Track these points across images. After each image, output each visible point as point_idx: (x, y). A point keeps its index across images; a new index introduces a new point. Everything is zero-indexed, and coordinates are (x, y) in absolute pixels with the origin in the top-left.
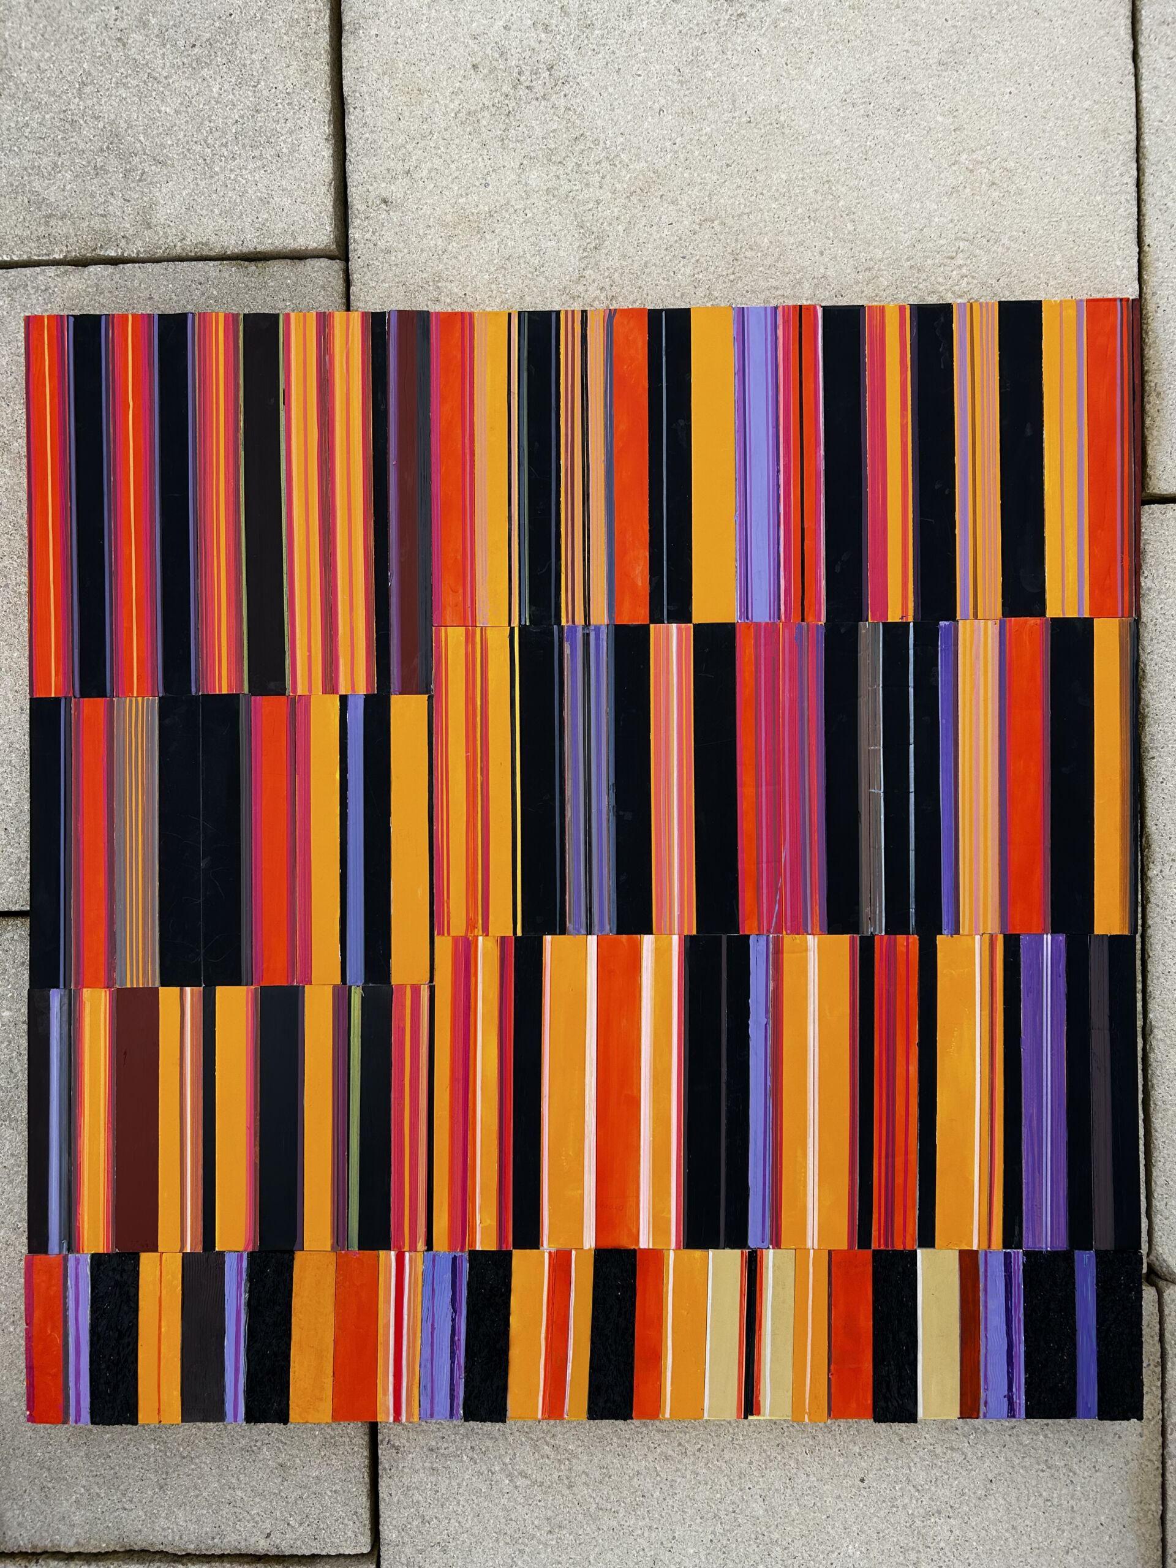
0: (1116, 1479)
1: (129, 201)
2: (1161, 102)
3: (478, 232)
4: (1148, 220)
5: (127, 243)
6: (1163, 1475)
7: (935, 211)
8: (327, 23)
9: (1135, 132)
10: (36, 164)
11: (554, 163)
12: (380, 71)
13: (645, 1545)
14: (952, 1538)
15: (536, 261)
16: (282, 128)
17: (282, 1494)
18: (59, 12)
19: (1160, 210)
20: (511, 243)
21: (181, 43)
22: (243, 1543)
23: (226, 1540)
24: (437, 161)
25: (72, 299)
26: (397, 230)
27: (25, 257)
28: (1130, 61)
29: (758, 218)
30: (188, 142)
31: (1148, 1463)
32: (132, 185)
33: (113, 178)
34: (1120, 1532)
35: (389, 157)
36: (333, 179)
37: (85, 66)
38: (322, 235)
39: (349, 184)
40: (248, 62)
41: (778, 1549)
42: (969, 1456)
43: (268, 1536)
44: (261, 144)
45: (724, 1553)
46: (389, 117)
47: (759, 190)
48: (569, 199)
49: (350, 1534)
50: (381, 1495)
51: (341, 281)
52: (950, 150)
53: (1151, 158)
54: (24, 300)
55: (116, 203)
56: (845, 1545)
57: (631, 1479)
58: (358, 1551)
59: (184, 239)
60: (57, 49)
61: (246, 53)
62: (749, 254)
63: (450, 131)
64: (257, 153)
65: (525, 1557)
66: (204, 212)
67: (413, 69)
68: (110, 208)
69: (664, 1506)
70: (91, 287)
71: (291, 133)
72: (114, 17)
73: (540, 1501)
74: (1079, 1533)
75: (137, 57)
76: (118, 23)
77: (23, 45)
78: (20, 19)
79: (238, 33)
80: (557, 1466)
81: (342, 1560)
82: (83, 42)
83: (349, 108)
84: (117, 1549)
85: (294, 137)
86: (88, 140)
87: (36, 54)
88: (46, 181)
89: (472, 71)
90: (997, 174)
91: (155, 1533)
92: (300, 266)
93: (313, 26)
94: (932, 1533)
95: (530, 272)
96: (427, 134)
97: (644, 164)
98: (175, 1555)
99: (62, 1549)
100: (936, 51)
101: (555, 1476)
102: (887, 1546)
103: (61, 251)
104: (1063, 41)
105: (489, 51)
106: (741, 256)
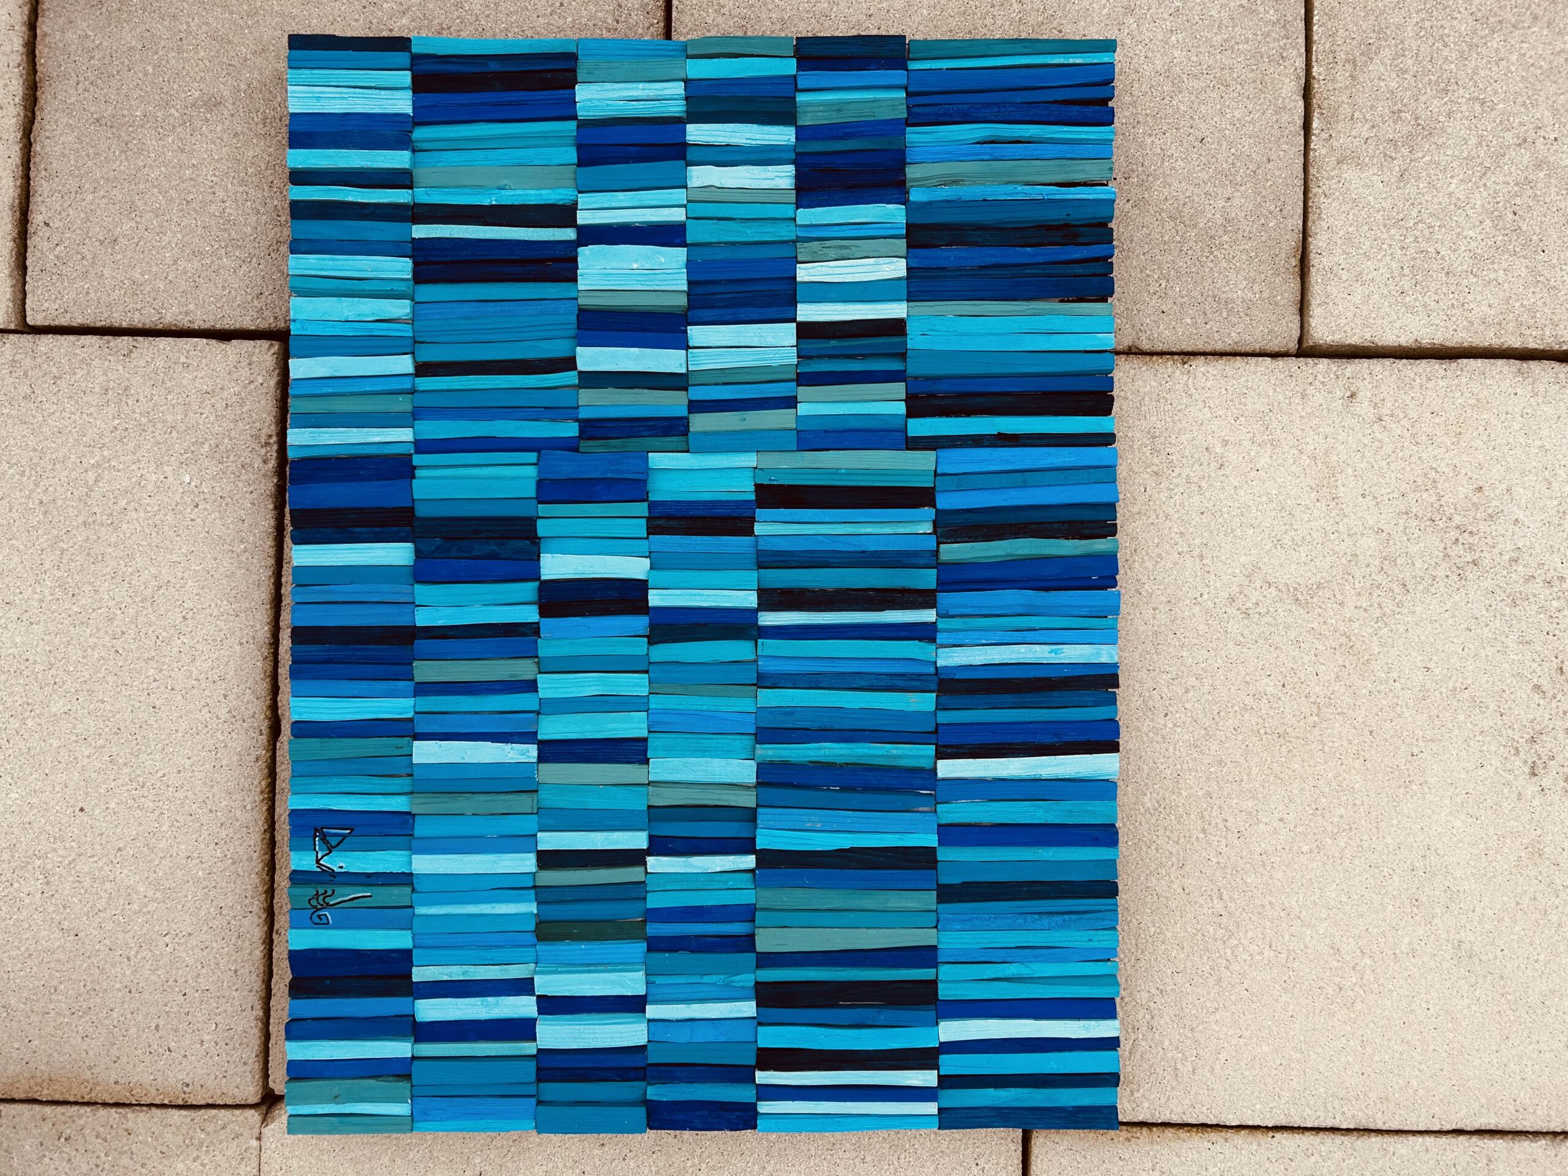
0: (74, 1056)
1: (1365, 143)
2: (1413, 1155)
3: (1318, 486)
4: (1298, 1137)
5: (1324, 140)
6: (76, 1103)
7: (1317, 932)
8: (1530, 346)
9: (1384, 1128)
10: (1407, 53)
11: (1382, 562)
13: (25, 596)
14: (22, 894)
15: (1287, 540)
16: (1430, 297)
17: (87, 240)
18: (1555, 82)
19: (1307, 1149)
20: (1306, 517)
21: (1518, 201)
22: (40, 199)
23: (43, 182)
24: (1388, 449)
25: (1272, 83)
26: (1324, 406)
27: (1315, 38)
28: (1454, 1127)
29: (1318, 760)
30: (1421, 204)
31: (88, 1089)
32: (1381, 147)
33: (1389, 129)
34: (22, 1059)
35: (1396, 401)
36: (1377, 346)
37: (1501, 106)
38: (1322, 332)
39: (1371, 360)
41: (17, 725)
42: (101, 915)
43: (47, 224)
44: (1415, 276)
45: (15, 672)
46: (1434, 402)
47: (1345, 762)
48: (1346, 576)
49: (46, 305)
50: (83, 337)
51: (1277, 349)
52: (1375, 948)
53: (1359, 1142)
54: (1274, 35)
55: (1365, 131)
56: (19, 790)
57: (90, 583)
58: (29, 312)
59: (1326, 196)
60: (1518, 79)
61: (1505, 265)
62: (1284, 749)
63: (1419, 462)
64: (1406, 271)
65: (17, 477)
66: (1351, 217)
67: (1481, 428)
68: (1360, 124)
69: (63, 615)
70: (1283, 102)
71: (1425, 306)
72: (1547, 136)
73: (72, 493)
74: (22, 1018)
75: (1507, 157)
76: (1542, 139)
77: (1524, 45)
78: (1550, 44)
79: (1525, 258)
80: (106, 512)
81: (20, 296)
82: (1524, 104)
83: (1446, 364)
84: (38, 74)
85: (1420, 308)
86: (1427, 105)
87: (1514, 58)
88: (1389, 62)
89: (1476, 486)
90: (1351, 993)
91: (53, 113)
92: (1294, 309)
93: (1528, 332)
94: (28, 875)
95: (1276, 535)
96: (1416, 439)
97: (1377, 650)
98: (30, 131)
99: (40, 19)
100: (1472, 939)
101: (96, 509)
102: (16, 831)
103: (1320, 74)
104: (1477, 1062)
105: (1494, 503)
106: (1282, 741)
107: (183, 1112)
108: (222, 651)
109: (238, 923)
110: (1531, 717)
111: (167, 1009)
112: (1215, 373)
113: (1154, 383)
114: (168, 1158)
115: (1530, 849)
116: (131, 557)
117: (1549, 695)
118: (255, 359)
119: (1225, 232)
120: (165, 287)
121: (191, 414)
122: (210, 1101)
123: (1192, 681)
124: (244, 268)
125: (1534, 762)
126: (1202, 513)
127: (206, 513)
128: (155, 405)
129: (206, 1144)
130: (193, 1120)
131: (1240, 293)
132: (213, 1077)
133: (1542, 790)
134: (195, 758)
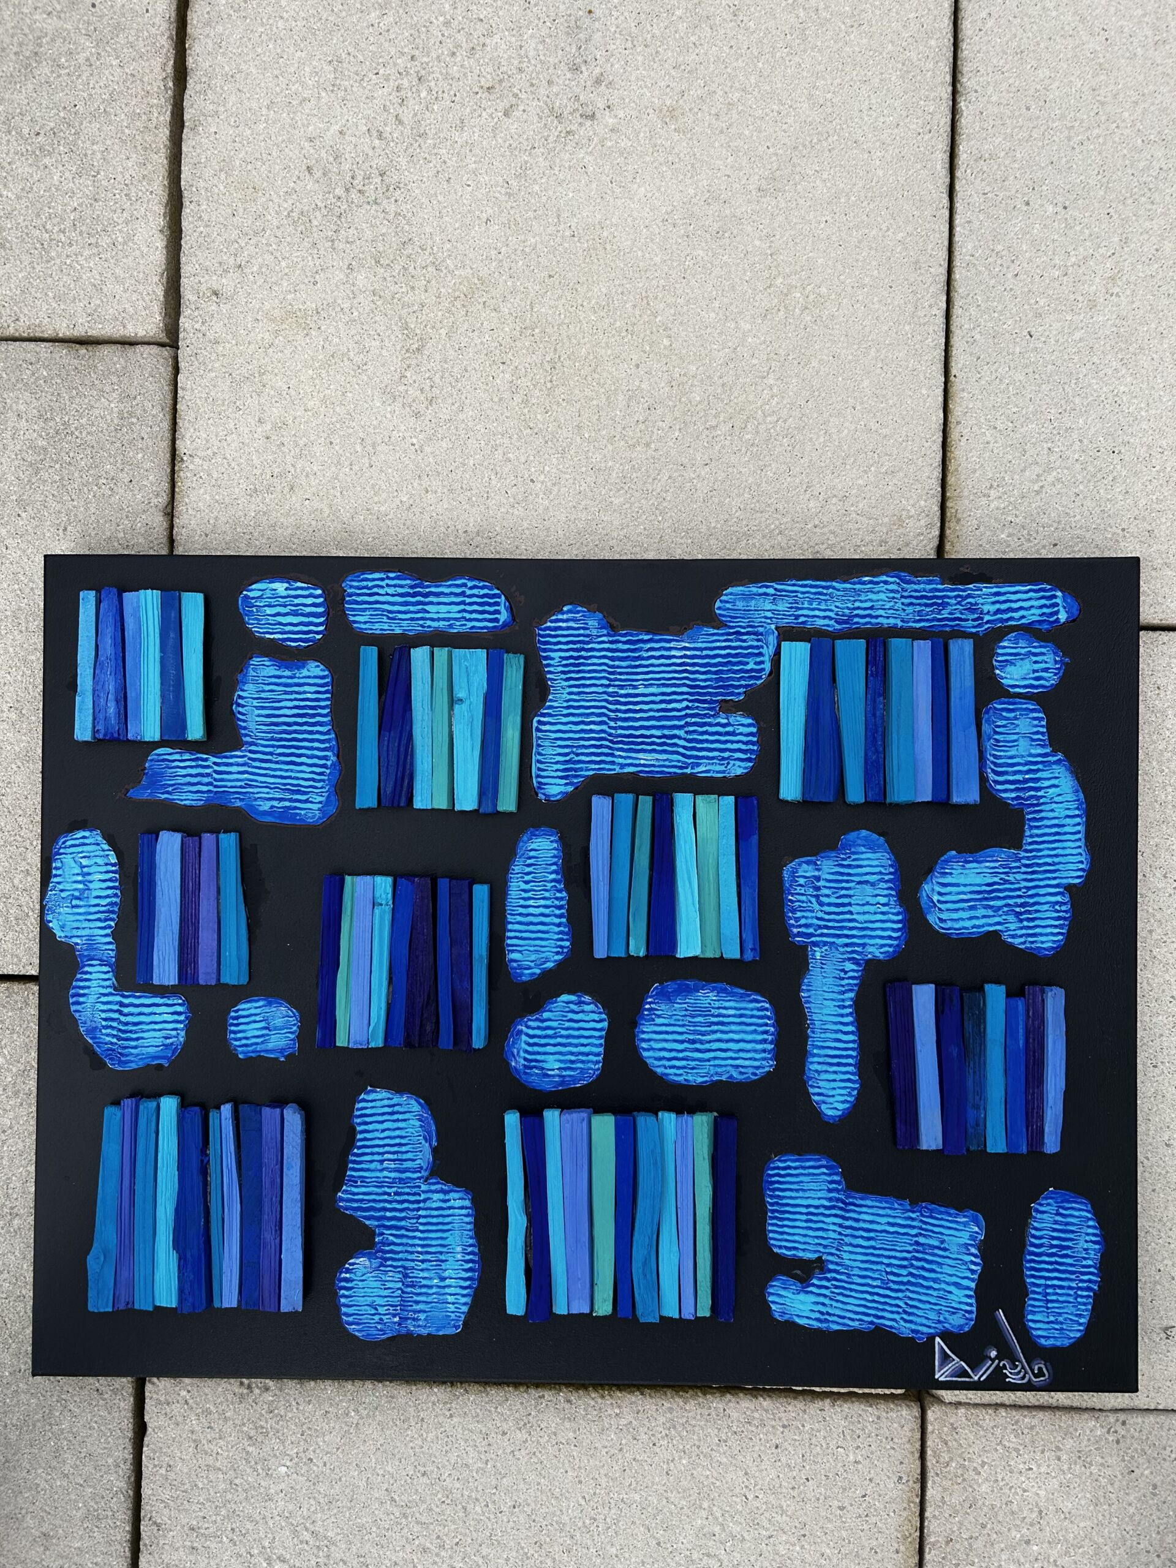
2: (973, 237)
3: (305, 328)
4: (954, 352)
7: (749, 331)
8: (168, 119)
9: (946, 265)
11: (381, 265)
12: (217, 167)
15: (358, 360)
16: (118, 218)
19: (967, 342)
20: (336, 340)
21: (26, 131)
24: (268, 257)
26: (226, 321)
28: (946, 195)
29: (577, 329)
30: (27, 227)
35: (221, 251)
36: (167, 269)
38: (151, 324)
39: (182, 275)
40: (89, 152)
44: (98, 232)
46: (223, 213)
47: (580, 302)
48: (395, 301)
51: (170, 368)
52: (766, 274)
53: (960, 291)
59: (17, 320)
61: (88, 144)
63: (282, 229)
64: (93, 240)
66: (39, 295)
67: (249, 167)
71: (127, 223)
79: (82, 124)
83: (186, 202)
85: (129, 227)
89: (306, 173)
90: (812, 297)
92: (131, 351)
93: (154, 121)
95: (353, 370)
96: (259, 231)
97: (469, 270)
100: (757, 177)
104: (880, 173)
105: (323, 154)
106: (559, 365)
107: (929, 1484)
108: (459, 1436)
109: (735, 1423)
110: (536, 118)
111: (822, 1497)
112: (192, 430)
113: (202, 491)
114: (975, 1500)
115: (668, 120)
116: (361, 1527)
117: (514, 101)
118: (162, 1399)
119: (52, 419)
120: (90, 1486)
121: (218, 1464)
122: (917, 1455)
123: (499, 455)
124: (71, 1407)
125: (581, 116)
126: (331, 443)
127: (318, 1451)
128: (208, 1500)
129: (962, 1462)
130: (937, 1475)
131: (112, 405)
132: (892, 1452)
133: (609, 107)
134: (567, 1465)
